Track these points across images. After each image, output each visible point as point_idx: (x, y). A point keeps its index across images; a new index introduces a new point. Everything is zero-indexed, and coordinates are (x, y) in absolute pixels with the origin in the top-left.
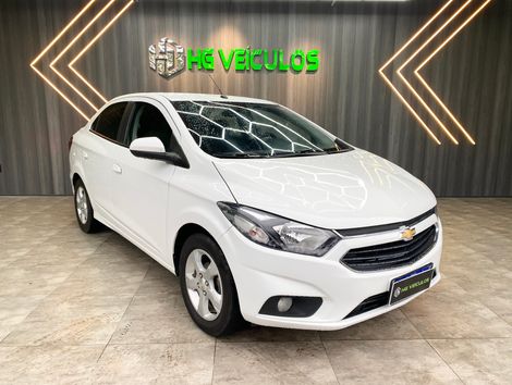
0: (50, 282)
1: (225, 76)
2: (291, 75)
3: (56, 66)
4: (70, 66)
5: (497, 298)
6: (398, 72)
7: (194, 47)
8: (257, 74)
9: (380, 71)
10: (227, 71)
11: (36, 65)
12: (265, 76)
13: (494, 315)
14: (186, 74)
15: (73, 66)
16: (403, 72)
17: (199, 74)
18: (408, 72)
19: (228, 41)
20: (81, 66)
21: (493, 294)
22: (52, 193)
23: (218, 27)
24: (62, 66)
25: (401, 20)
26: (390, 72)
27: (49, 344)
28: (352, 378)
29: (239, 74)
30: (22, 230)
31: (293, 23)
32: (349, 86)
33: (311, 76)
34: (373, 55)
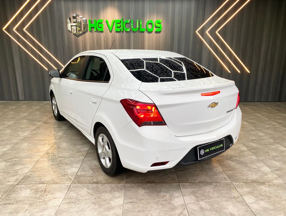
1: (110, 35)
2: (146, 34)
3: (17, 30)
4: (24, 29)
6: (207, 32)
7: (92, 18)
8: (127, 34)
9: (197, 32)
11: (6, 30)
12: (132, 34)
13: (221, 170)
14: (88, 34)
15: (26, 30)
16: (210, 32)
17: (95, 34)
18: (212, 32)
20: (30, 29)
22: (18, 99)
23: (105, 7)
24: (20, 29)
26: (202, 32)
29: (118, 34)
31: (147, 5)
32: (179, 40)
33: (158, 34)
34: (192, 23)
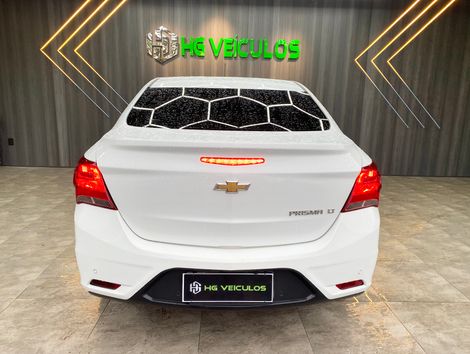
0: (60, 244)
1: (215, 62)
2: (274, 63)
3: (63, 50)
4: (75, 51)
5: (451, 268)
6: (372, 61)
7: (187, 35)
8: (243, 61)
9: (356, 60)
10: (216, 57)
11: (45, 50)
12: (251, 62)
13: (446, 283)
14: (179, 60)
15: (79, 51)
16: (377, 61)
17: (191, 61)
19: (217, 31)
20: (85, 50)
21: (446, 265)
22: (58, 165)
23: (209, 17)
24: (68, 50)
25: (376, 13)
26: (365, 61)
27: (61, 297)
28: (319, 332)
29: (227, 62)
30: (33, 198)
31: (278, 15)
32: (327, 73)
33: (293, 63)
34: (349, 45)
